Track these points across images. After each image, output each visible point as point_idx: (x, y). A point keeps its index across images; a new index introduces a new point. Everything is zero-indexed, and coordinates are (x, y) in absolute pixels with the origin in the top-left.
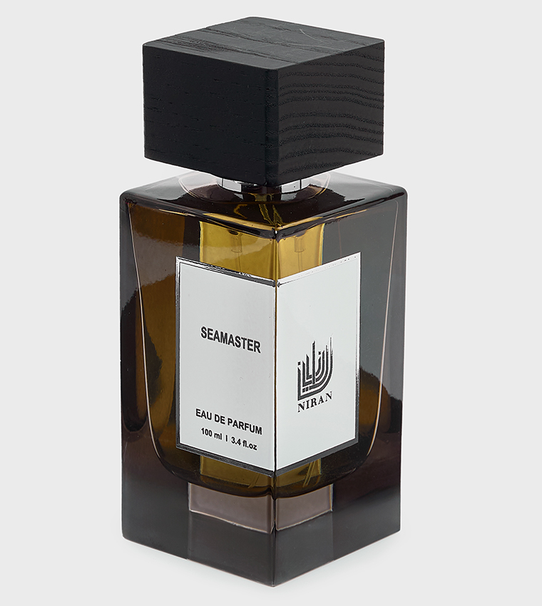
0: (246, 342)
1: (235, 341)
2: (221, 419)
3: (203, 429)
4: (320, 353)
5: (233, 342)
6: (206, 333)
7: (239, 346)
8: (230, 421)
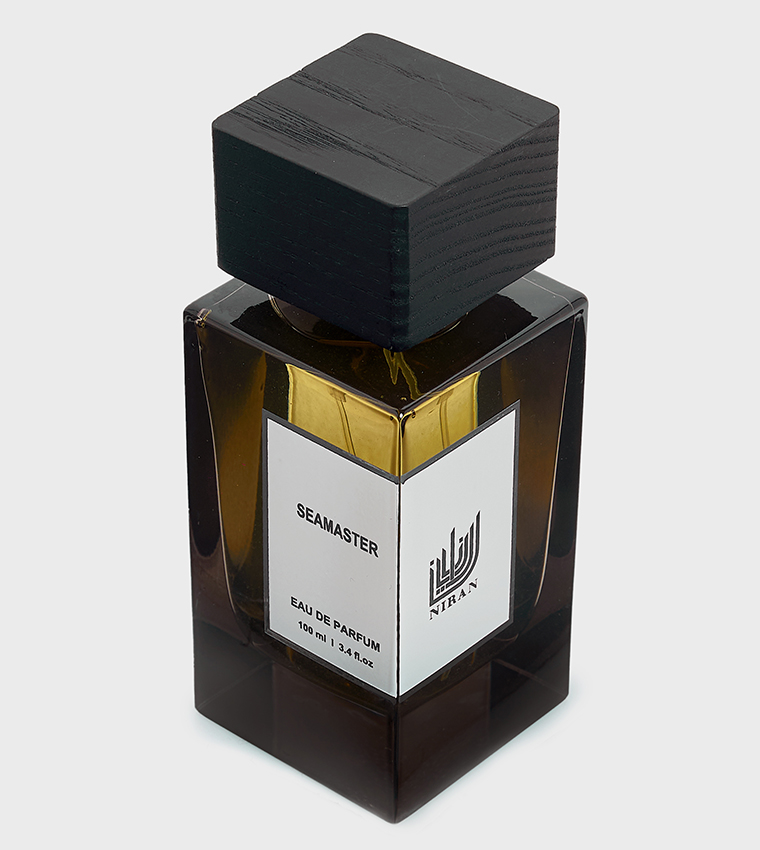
0: (358, 539)
1: (343, 534)
2: (326, 619)
3: (300, 623)
4: (461, 540)
5: (340, 534)
6: (304, 512)
7: (349, 541)
8: (337, 625)
